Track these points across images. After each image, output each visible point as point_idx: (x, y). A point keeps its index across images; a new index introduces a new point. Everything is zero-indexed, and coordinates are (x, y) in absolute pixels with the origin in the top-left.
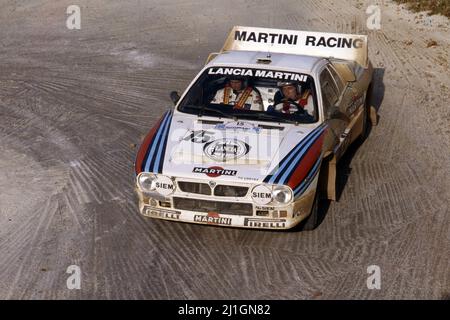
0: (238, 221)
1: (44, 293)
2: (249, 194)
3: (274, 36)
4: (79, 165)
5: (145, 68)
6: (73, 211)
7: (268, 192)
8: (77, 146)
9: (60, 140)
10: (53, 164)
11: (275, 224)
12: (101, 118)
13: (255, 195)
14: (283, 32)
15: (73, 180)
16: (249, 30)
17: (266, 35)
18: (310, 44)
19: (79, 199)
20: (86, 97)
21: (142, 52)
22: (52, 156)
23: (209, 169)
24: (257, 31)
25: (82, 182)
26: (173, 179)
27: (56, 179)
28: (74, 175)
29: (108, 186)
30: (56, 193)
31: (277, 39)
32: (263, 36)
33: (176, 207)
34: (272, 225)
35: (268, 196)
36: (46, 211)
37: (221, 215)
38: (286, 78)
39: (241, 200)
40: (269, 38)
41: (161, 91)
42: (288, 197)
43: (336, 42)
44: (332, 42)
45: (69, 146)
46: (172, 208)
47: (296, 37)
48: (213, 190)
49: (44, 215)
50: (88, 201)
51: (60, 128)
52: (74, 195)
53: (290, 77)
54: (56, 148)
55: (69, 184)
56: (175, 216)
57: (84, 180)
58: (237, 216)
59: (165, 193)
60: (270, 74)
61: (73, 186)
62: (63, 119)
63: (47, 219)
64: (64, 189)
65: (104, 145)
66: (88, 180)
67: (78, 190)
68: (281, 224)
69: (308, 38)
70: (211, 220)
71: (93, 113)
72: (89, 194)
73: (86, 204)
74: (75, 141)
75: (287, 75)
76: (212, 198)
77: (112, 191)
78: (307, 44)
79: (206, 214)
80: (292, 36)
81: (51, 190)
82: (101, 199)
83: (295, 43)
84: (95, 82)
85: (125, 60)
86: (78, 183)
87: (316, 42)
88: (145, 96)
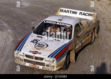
0: (41, 67)
1: (2, 63)
2: (44, 60)
3: (71, 11)
4: (10, 31)
5: (27, 7)
6: (9, 42)
7: (49, 60)
8: (10, 26)
9: (5, 25)
10: (4, 31)
11: (51, 69)
12: (16, 19)
13: (45, 60)
14: (73, 10)
15: (9, 35)
16: (64, 9)
17: (69, 11)
18: (81, 14)
19: (10, 40)
20: (12, 14)
21: (26, 3)
22: (3, 29)
23: (34, 52)
24: (66, 9)
25: (11, 35)
26: (24, 53)
27: (5, 34)
28: (9, 33)
29: (17, 36)
30: (4, 38)
31: (71, 12)
32: (68, 11)
33: (24, 61)
34: (50, 69)
35: (49, 61)
36: (2, 42)
37: (36, 65)
38: (65, 25)
39: (42, 61)
40: (69, 12)
41: (31, 12)
42: (55, 62)
43: (88, 15)
44: (87, 14)
45: (8, 26)
46: (24, 62)
47: (77, 12)
48: (34, 58)
49: (2, 43)
50: (12, 40)
51: (5, 22)
52: (9, 38)
53: (66, 25)
54: (4, 27)
55: (8, 36)
56: (24, 64)
57: (12, 35)
58: (41, 66)
59: (22, 57)
60: (60, 24)
61: (9, 36)
62: (6, 19)
63: (2, 44)
64: (6, 37)
65: (16, 26)
66: (13, 35)
67: (10, 37)
68: (53, 69)
69: (80, 12)
70: (33, 66)
71: (14, 18)
72: (13, 38)
73: (12, 41)
74: (9, 25)
75: (65, 24)
76: (34, 60)
77: (19, 37)
78: (80, 14)
79: (32, 64)
80: (76, 12)
81: (3, 37)
82: (16, 39)
83: (76, 14)
84: (14, 10)
85: (22, 4)
86: (10, 35)
87: (82, 14)
88: (27, 14)
